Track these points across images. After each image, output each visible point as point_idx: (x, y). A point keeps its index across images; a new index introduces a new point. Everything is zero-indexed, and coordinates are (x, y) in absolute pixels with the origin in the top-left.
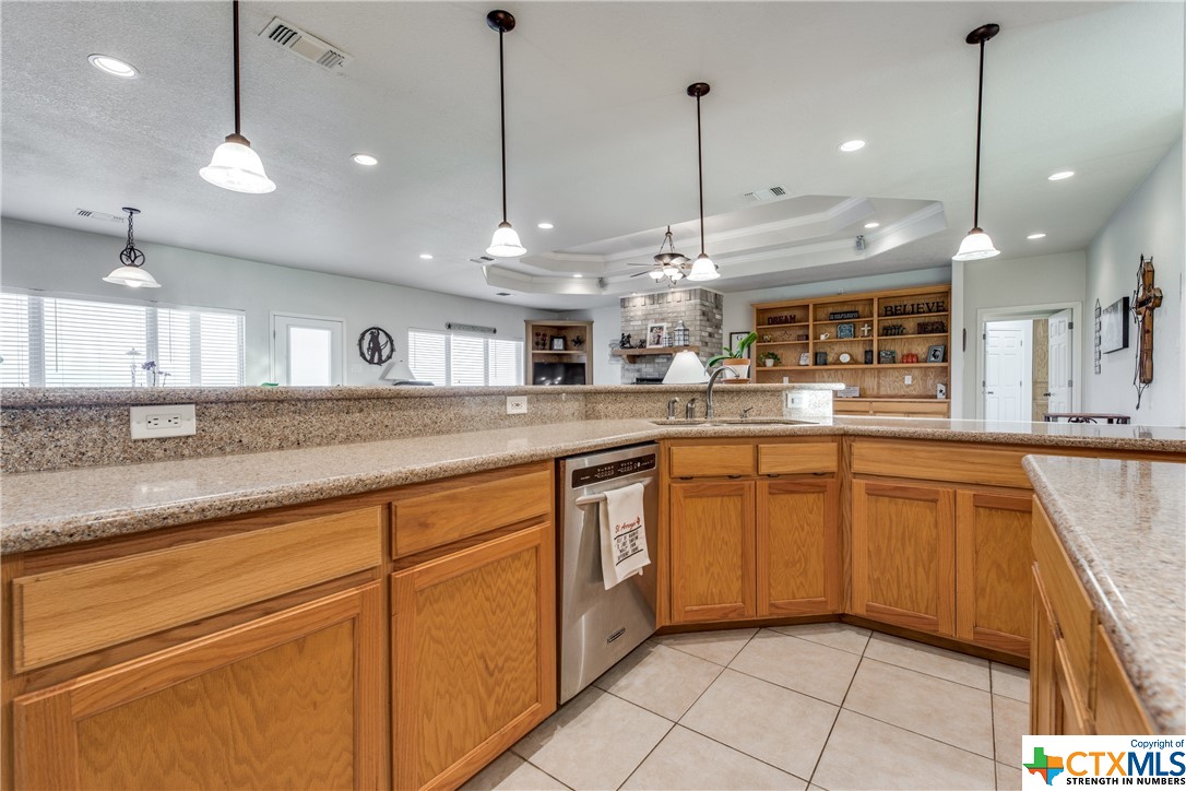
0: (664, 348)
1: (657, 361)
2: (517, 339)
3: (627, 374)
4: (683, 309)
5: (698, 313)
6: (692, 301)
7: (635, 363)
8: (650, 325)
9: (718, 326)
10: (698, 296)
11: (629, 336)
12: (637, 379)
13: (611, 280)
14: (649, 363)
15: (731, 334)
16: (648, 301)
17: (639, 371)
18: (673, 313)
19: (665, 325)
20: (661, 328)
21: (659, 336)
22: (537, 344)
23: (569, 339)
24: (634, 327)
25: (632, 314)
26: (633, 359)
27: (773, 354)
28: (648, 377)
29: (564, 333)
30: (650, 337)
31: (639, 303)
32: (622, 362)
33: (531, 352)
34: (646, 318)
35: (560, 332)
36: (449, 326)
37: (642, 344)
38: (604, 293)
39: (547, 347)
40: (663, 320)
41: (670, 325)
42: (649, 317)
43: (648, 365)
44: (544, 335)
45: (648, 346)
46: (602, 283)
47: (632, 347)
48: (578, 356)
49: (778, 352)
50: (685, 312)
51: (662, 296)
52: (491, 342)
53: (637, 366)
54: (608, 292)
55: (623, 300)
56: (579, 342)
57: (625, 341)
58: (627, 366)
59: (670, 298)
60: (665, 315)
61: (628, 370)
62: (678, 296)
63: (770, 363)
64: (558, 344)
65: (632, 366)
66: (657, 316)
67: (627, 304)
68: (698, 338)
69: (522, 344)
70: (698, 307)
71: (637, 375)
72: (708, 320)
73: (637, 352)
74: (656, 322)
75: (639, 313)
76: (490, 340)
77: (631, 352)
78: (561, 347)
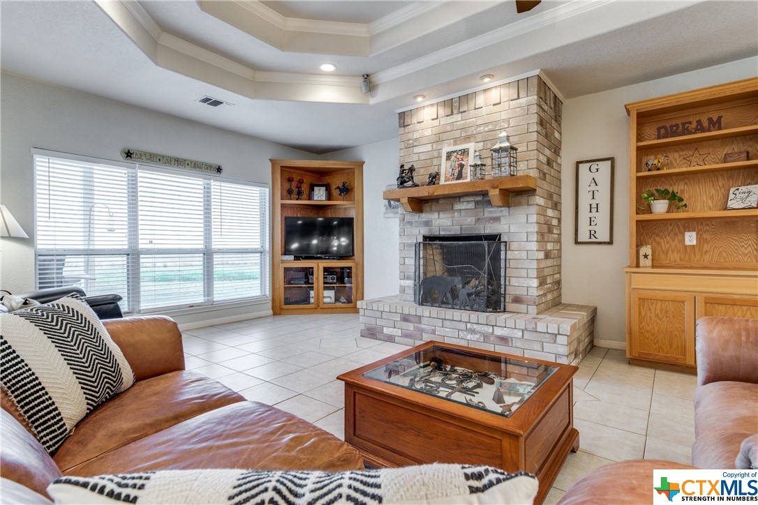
0: (471, 184)
1: (458, 206)
2: (259, 183)
3: (408, 229)
4: (504, 116)
5: (535, 119)
6: (523, 101)
7: (421, 211)
8: (446, 149)
9: (557, 150)
10: (534, 89)
11: (412, 170)
12: (425, 238)
13: (382, 77)
14: (444, 210)
15: (578, 163)
16: (442, 111)
17: (427, 224)
18: (486, 124)
19: (471, 146)
20: (465, 152)
21: (462, 166)
22: (290, 192)
23: (333, 187)
24: (419, 156)
25: (416, 135)
26: (419, 204)
27: (667, 192)
28: (443, 233)
29: (327, 180)
30: (445, 168)
31: (428, 116)
32: (400, 210)
33: (279, 202)
34: (439, 139)
35: (320, 177)
36: (129, 154)
37: (434, 178)
38: (373, 101)
39: (305, 196)
40: (468, 139)
41: (481, 145)
42: (444, 136)
43: (442, 215)
44: (301, 182)
45: (442, 182)
46: (369, 83)
47: (416, 185)
48: (344, 208)
49: (677, 188)
50: (508, 120)
51: (466, 99)
52: (215, 185)
53: (424, 217)
54: (380, 97)
55: (402, 115)
56: (346, 190)
57: (406, 176)
58: (408, 217)
59: (480, 100)
60: (473, 131)
61: (410, 223)
62: (494, 95)
63: (660, 207)
64: (320, 195)
65: (416, 217)
66: (457, 134)
67: (408, 121)
68: (534, 163)
69: (267, 191)
70: (534, 109)
71: (424, 231)
72: (546, 136)
73: (424, 192)
74: (455, 144)
75: (428, 132)
76: (213, 183)
77: (416, 193)
78: (324, 198)
